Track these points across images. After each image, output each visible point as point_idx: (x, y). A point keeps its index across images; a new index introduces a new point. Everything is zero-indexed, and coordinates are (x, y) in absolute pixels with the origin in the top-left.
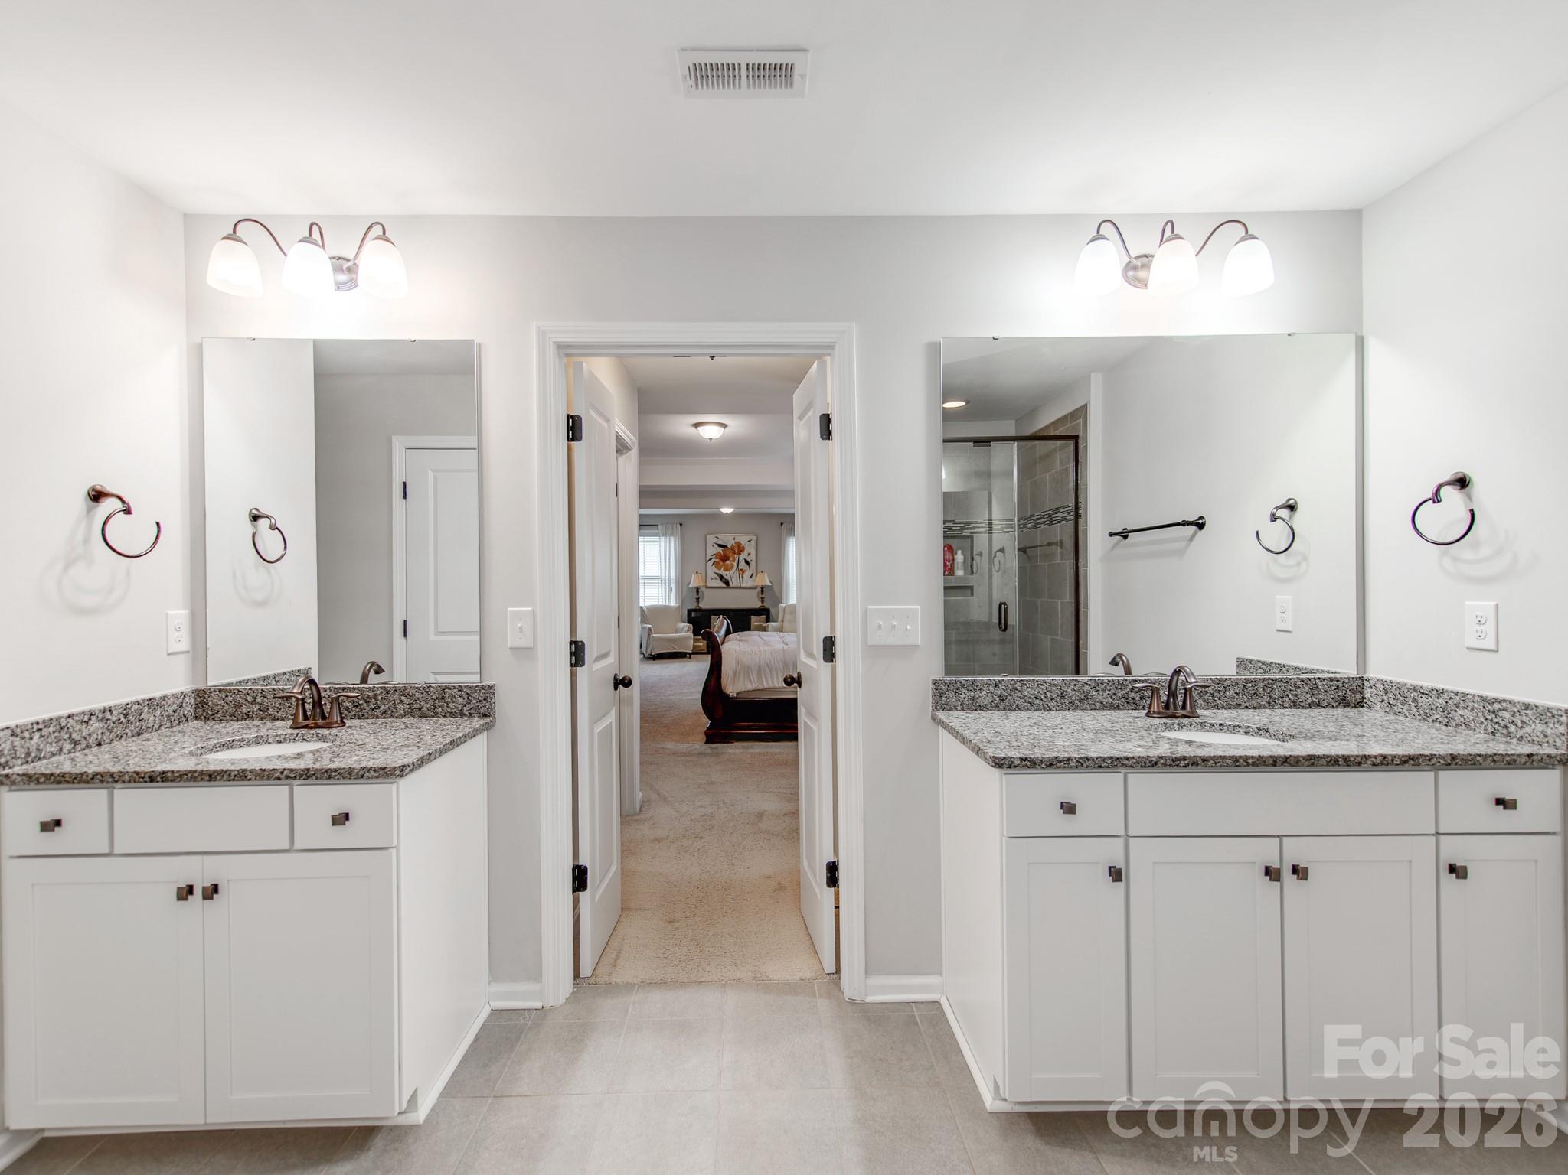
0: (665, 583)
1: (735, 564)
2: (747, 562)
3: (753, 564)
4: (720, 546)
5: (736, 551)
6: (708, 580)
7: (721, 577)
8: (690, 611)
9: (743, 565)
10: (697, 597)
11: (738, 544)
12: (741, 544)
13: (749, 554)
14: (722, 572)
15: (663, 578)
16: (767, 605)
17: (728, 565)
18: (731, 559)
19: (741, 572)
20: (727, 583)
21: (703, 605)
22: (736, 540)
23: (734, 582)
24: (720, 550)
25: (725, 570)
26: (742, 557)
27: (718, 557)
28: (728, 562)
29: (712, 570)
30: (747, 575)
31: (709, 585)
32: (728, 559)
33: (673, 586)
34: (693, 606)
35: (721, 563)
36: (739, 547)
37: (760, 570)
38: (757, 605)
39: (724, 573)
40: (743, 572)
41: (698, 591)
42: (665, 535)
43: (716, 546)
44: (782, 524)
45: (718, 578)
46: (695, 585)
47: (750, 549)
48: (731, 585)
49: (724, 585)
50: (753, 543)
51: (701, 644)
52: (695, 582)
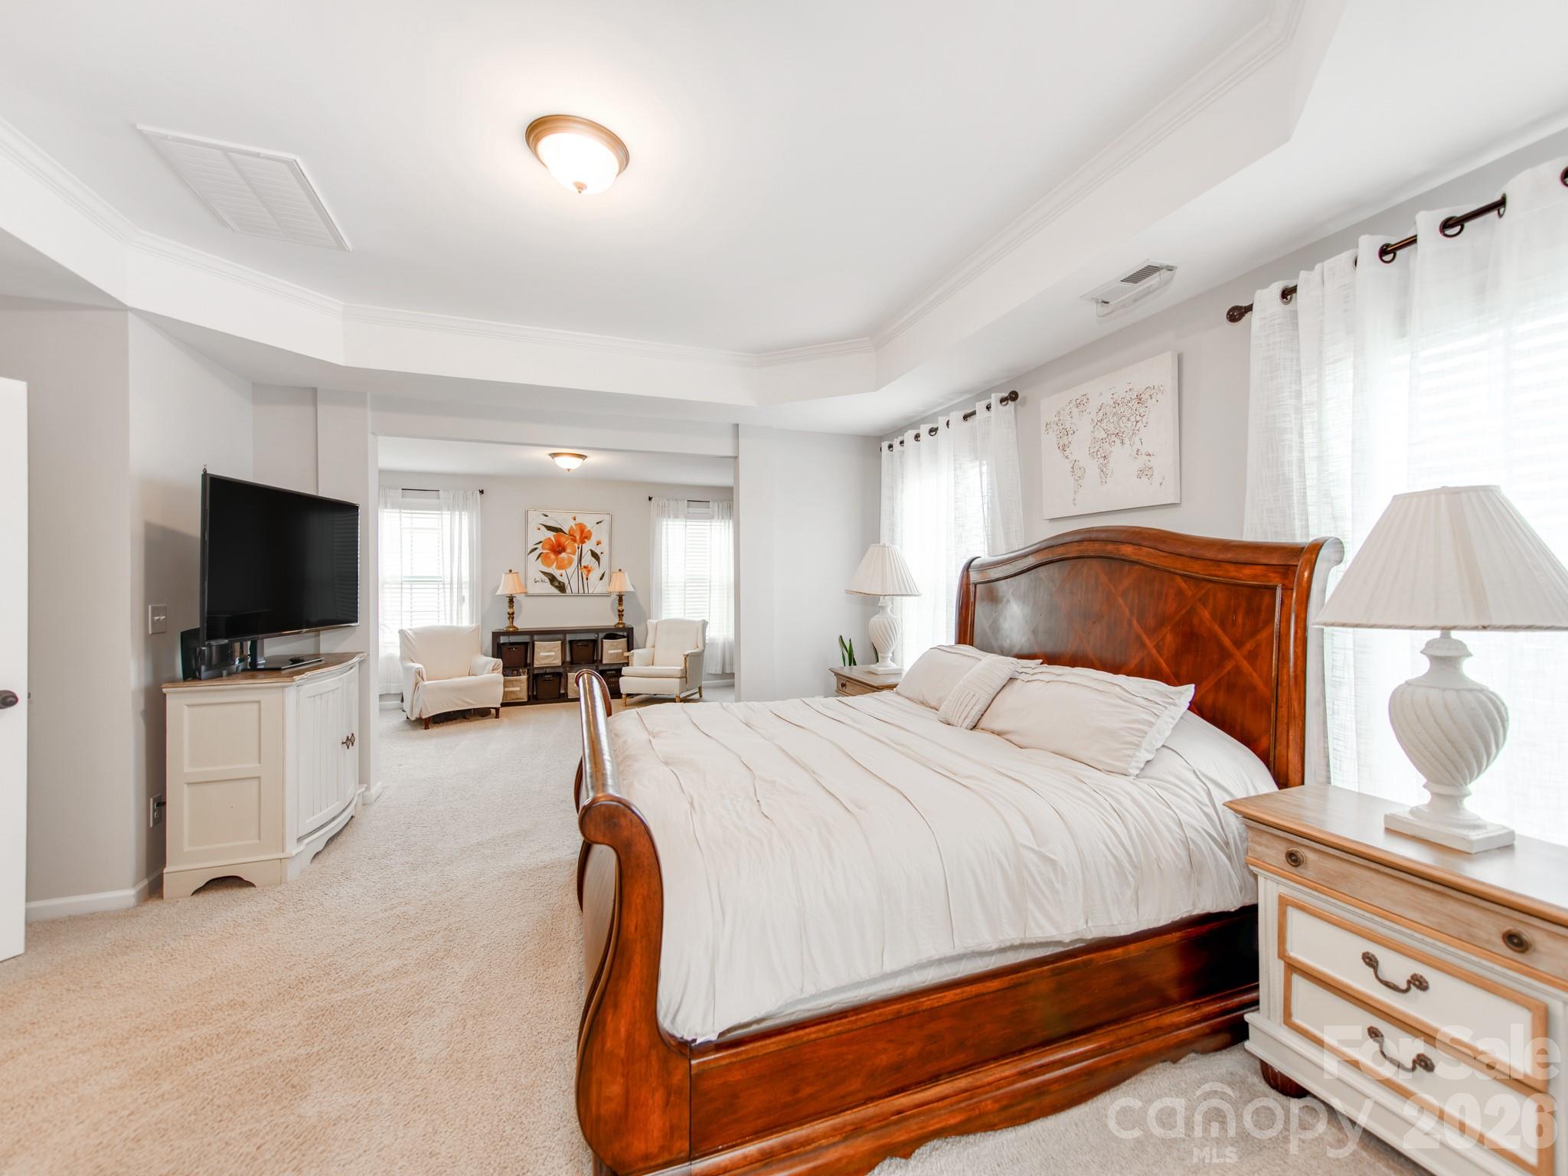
0: (451, 588)
1: (576, 558)
2: (594, 555)
3: (604, 559)
4: (550, 528)
5: (578, 537)
6: (530, 582)
7: (552, 579)
8: (496, 635)
9: (588, 559)
10: (511, 611)
11: (582, 528)
12: (585, 526)
13: (598, 543)
14: (553, 570)
15: (448, 580)
16: (628, 621)
17: (563, 559)
18: (569, 550)
19: (585, 572)
20: (562, 588)
21: (521, 624)
22: (578, 521)
23: (573, 585)
24: (551, 535)
25: (559, 567)
26: (587, 547)
27: (547, 546)
28: (563, 555)
29: (536, 567)
30: (594, 576)
31: (530, 591)
32: (564, 550)
33: (466, 593)
34: (502, 625)
35: (553, 556)
36: (582, 532)
37: (615, 568)
38: (610, 621)
39: (556, 573)
40: (589, 571)
41: (511, 600)
42: (451, 508)
43: (544, 528)
44: (650, 499)
45: (547, 580)
46: (508, 592)
47: (599, 534)
48: (568, 590)
49: (556, 591)
50: (605, 526)
51: (518, 689)
52: (506, 587)
